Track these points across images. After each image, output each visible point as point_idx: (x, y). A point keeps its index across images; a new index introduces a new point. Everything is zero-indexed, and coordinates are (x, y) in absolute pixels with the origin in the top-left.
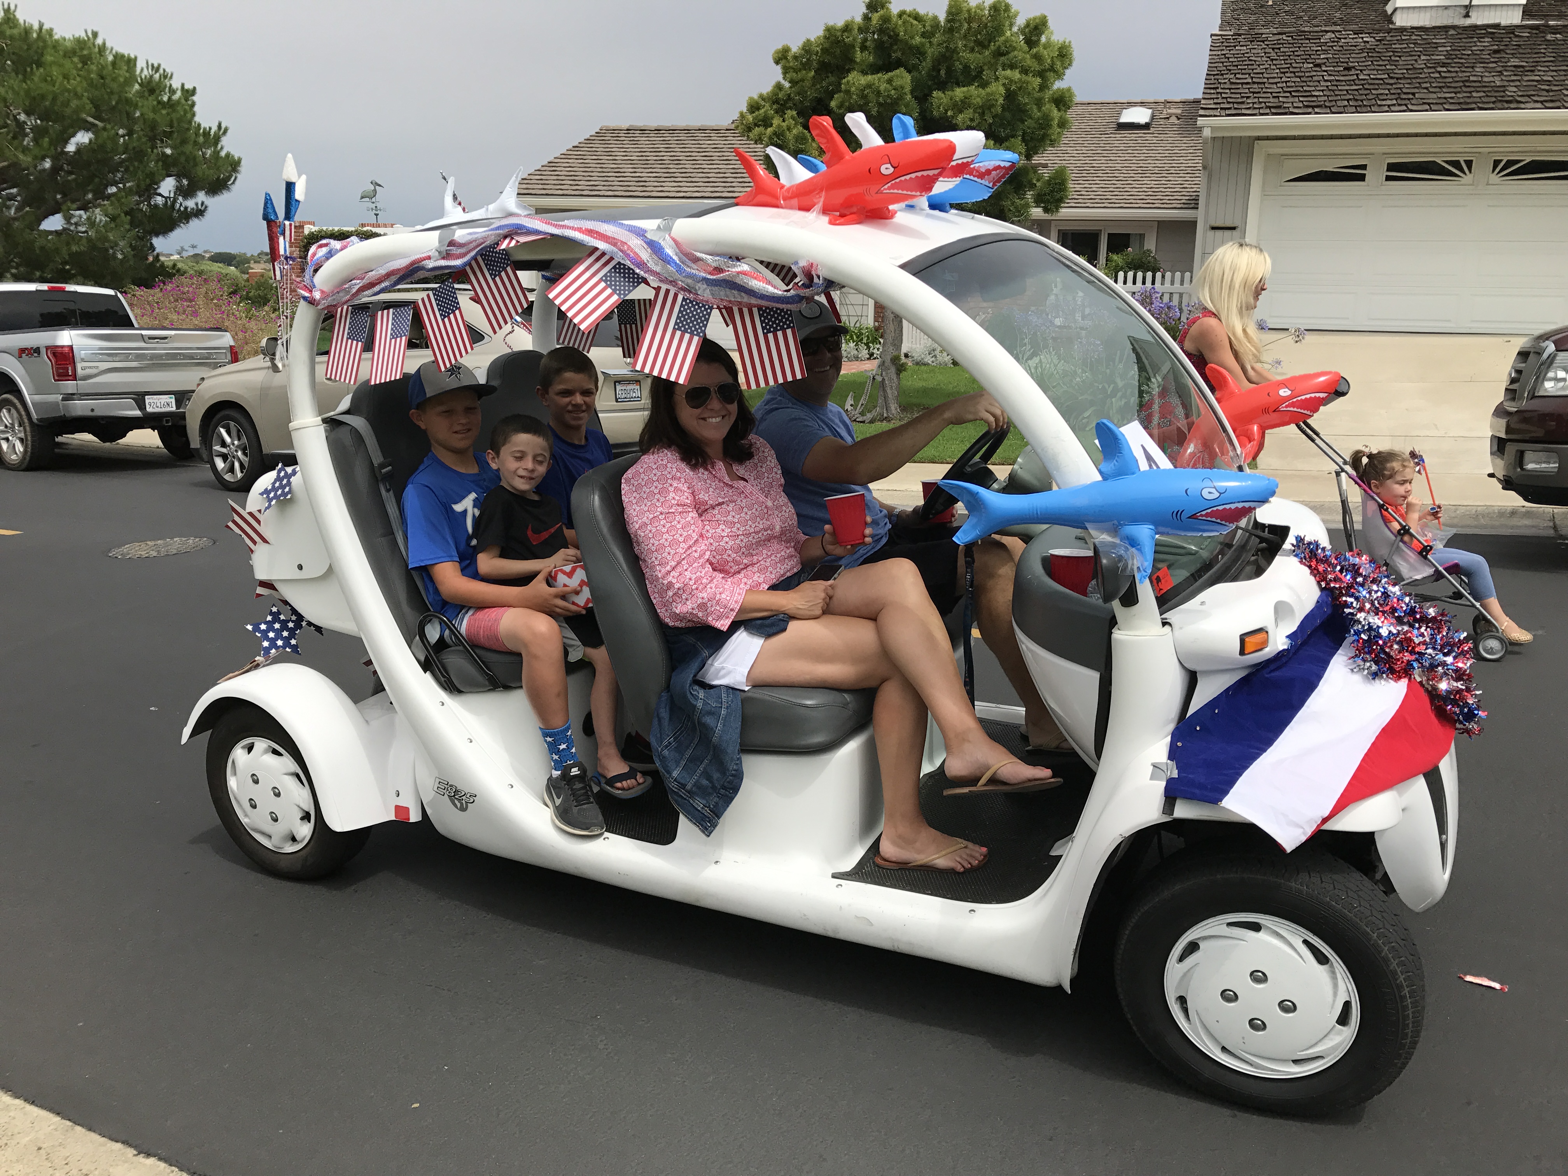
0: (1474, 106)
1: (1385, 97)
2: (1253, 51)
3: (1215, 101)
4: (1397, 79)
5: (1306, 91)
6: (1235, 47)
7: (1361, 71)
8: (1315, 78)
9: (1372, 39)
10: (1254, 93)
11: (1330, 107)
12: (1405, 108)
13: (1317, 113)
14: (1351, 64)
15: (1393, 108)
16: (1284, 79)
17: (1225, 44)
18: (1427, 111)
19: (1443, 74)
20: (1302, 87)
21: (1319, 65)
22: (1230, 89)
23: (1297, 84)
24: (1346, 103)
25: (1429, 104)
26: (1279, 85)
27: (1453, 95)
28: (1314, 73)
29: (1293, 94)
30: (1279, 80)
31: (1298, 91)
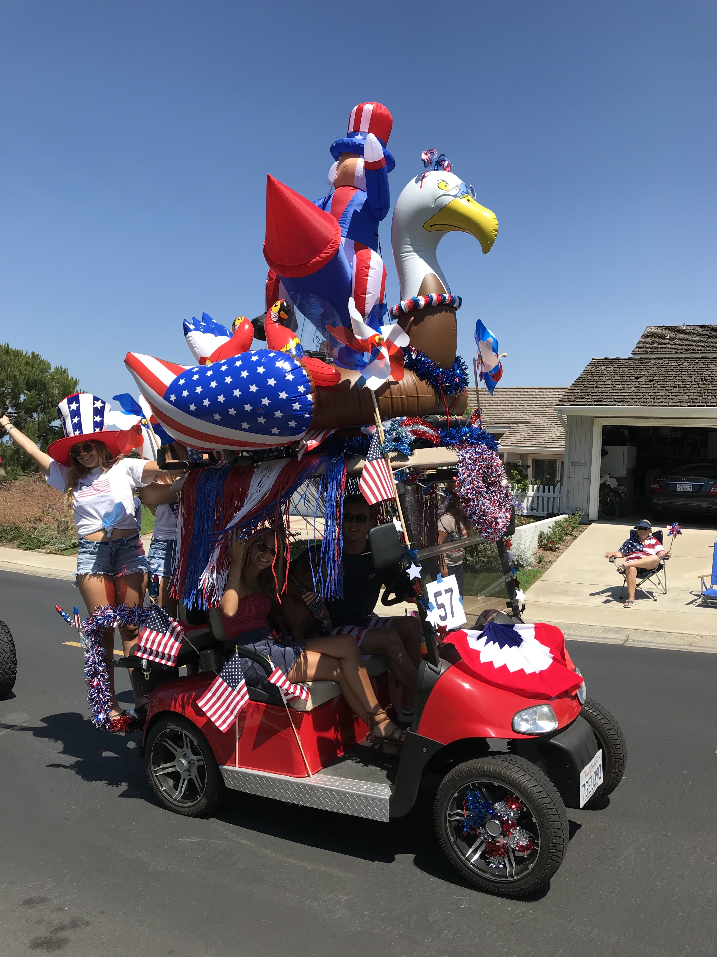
0: (704, 404)
1: (661, 397)
2: (608, 369)
3: (570, 397)
4: (674, 387)
5: (620, 393)
6: (600, 366)
7: (658, 382)
8: (630, 386)
9: (677, 364)
10: (593, 393)
11: (627, 402)
12: (666, 404)
13: (618, 405)
14: (654, 378)
15: (660, 404)
16: (613, 386)
17: (596, 365)
18: (678, 406)
19: (700, 385)
20: (621, 390)
21: (637, 378)
22: (582, 390)
23: (618, 389)
24: (637, 400)
25: (680, 402)
26: (609, 389)
27: (697, 397)
28: (631, 383)
29: (613, 394)
30: (610, 386)
31: (617, 392)
